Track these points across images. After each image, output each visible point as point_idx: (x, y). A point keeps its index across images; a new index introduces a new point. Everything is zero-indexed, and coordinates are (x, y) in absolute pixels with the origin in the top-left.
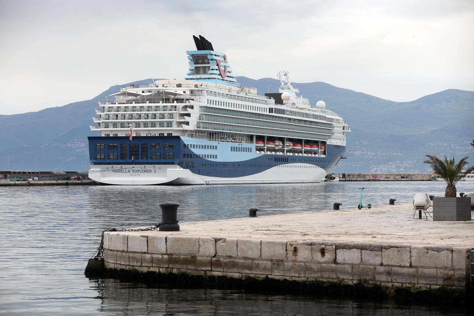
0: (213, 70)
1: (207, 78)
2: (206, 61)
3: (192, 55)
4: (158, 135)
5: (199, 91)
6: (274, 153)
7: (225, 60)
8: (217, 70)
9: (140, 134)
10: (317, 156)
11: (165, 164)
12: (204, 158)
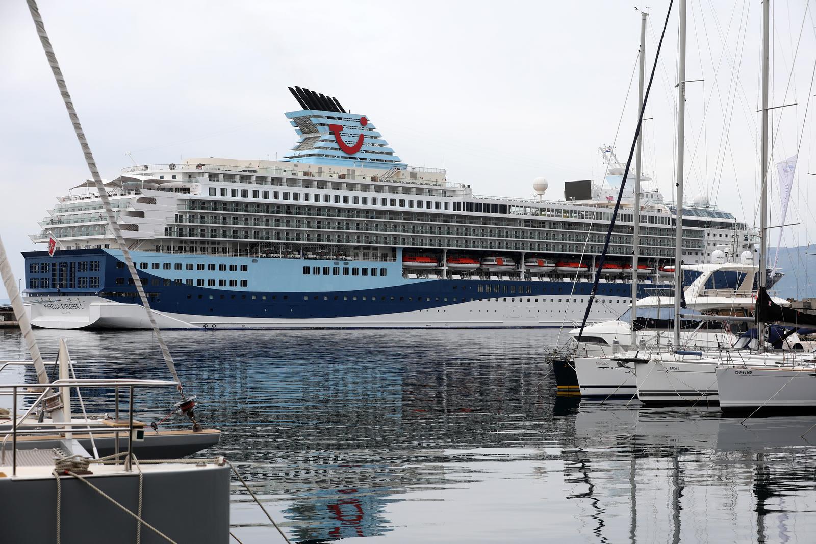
0: (324, 141)
3: (297, 119)
5: (199, 175)
6: (476, 278)
8: (332, 141)
10: (648, 282)
11: (90, 295)
12: (195, 284)
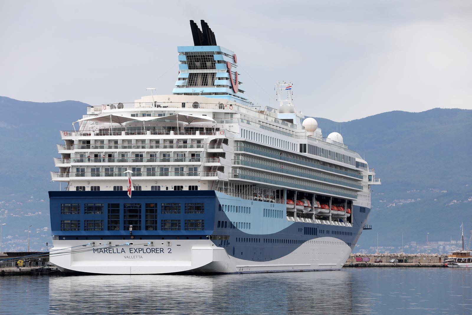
0: (221, 79)
1: (213, 93)
2: (209, 64)
4: (173, 190)
5: (228, 115)
6: (303, 220)
7: (235, 61)
8: (227, 79)
10: (343, 224)
12: (238, 228)
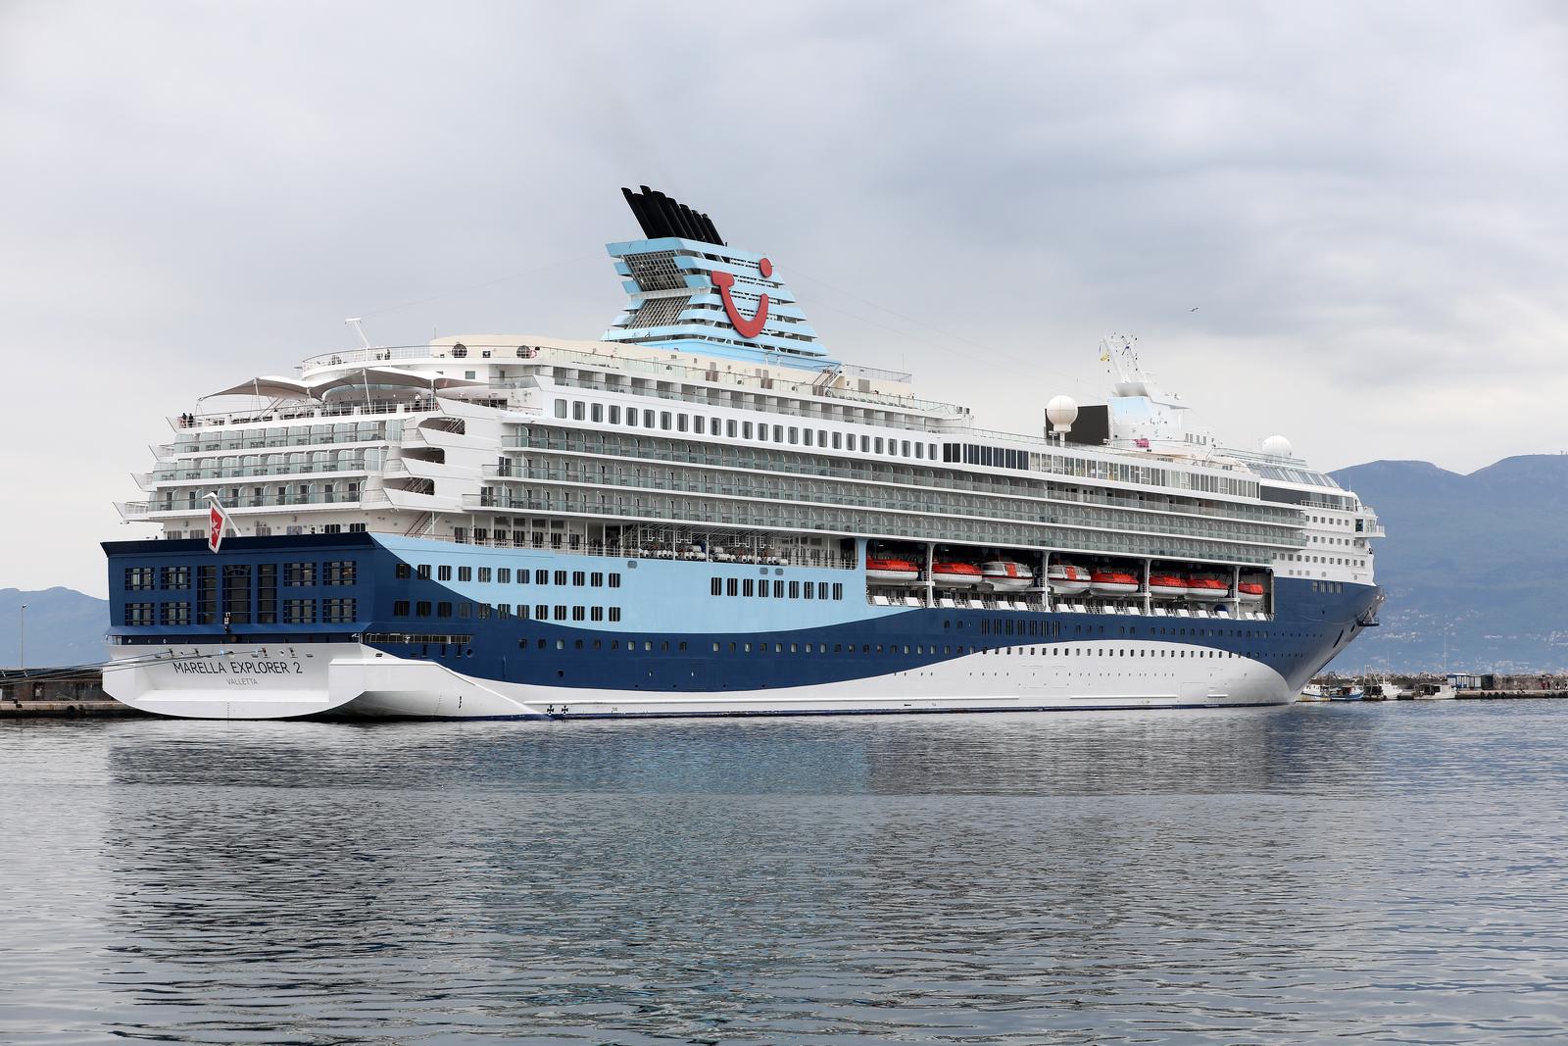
0: (702, 306)
1: (669, 337)
2: (678, 278)
3: (631, 260)
5: (528, 370)
6: (977, 604)
7: (764, 275)
9: (269, 530)
10: (1223, 615)
11: (328, 641)
